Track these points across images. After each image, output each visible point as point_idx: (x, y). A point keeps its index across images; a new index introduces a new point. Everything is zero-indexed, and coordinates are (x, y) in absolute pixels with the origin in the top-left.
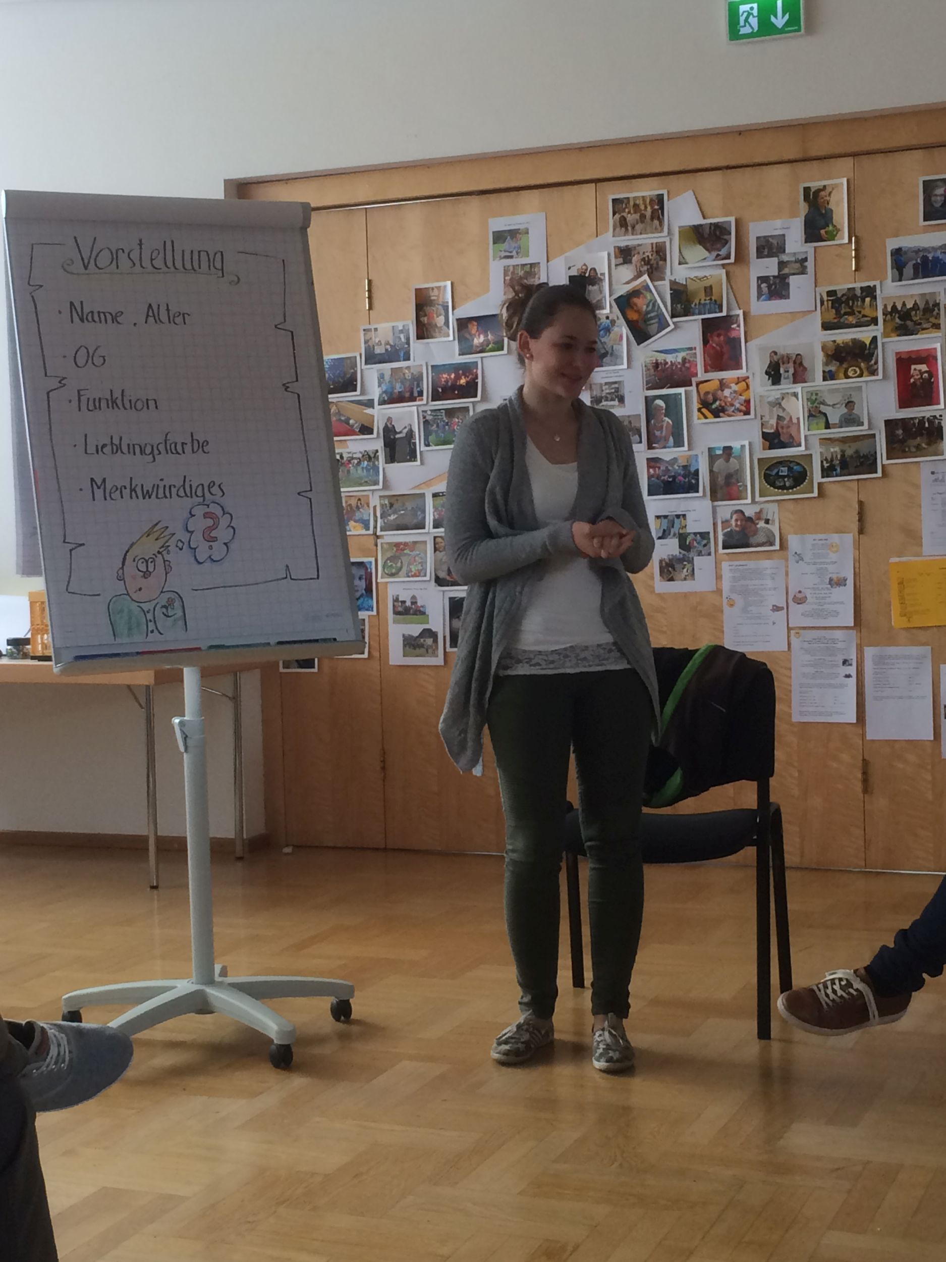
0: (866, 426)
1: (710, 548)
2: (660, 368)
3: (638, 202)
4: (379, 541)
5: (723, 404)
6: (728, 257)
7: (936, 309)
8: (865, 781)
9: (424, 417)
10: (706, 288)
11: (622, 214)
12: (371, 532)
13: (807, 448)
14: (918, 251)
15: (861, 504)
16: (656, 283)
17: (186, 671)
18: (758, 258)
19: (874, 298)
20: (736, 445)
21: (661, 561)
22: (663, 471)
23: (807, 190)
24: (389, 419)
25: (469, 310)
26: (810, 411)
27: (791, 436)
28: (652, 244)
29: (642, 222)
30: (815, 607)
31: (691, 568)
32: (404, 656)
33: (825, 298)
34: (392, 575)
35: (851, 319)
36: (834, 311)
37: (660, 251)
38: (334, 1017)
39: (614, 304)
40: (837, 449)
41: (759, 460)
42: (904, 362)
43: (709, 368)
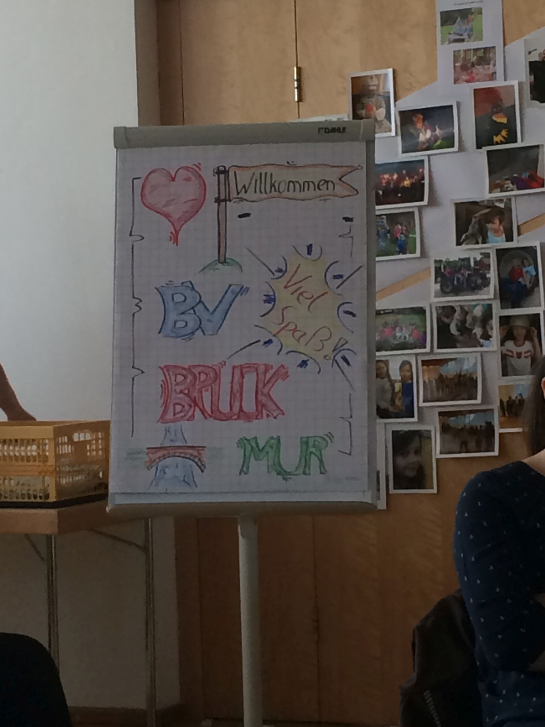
25: (412, 102)
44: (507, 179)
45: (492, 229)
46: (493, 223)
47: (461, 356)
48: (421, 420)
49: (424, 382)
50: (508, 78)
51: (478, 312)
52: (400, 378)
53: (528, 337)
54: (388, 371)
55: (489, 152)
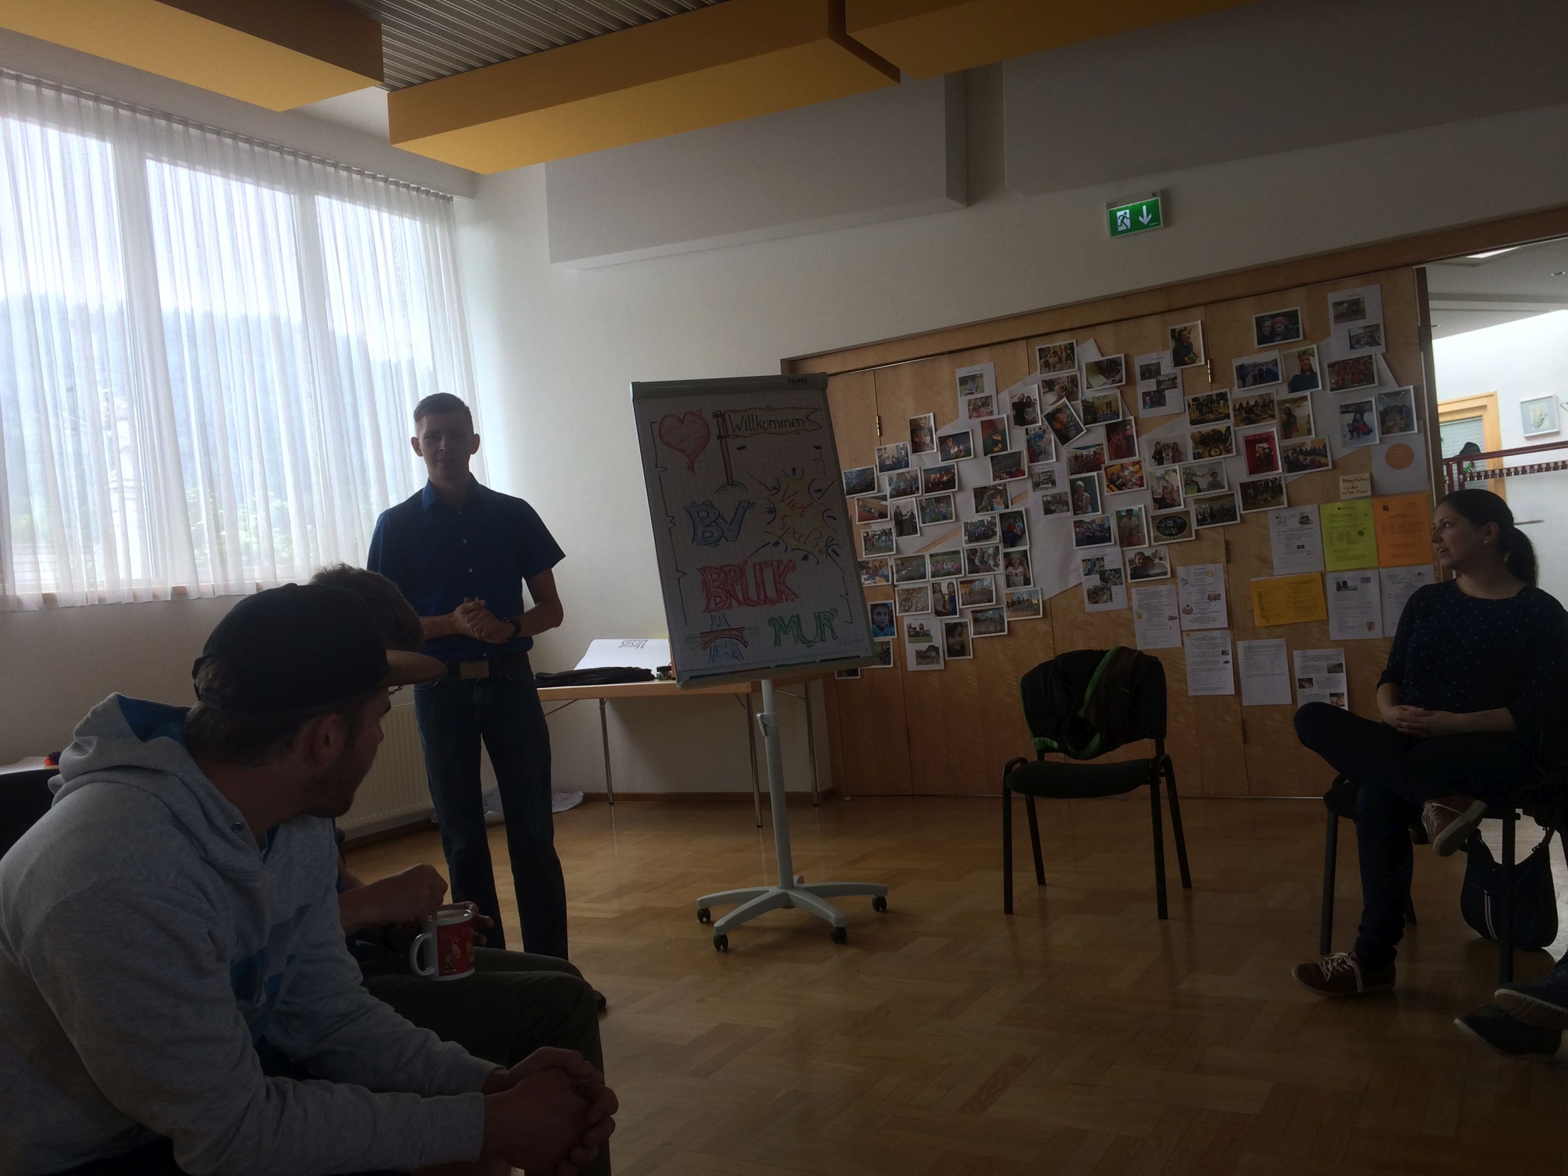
0: (1226, 489)
1: (1122, 580)
2: (1079, 460)
3: (1056, 350)
4: (896, 589)
5: (1124, 481)
6: (1121, 381)
7: (1271, 404)
8: (1245, 734)
9: (921, 505)
10: (1106, 403)
11: (1047, 359)
12: (890, 583)
13: (1185, 506)
14: (1255, 365)
15: (1227, 542)
16: (1073, 403)
17: (762, 682)
18: (1142, 380)
19: (1226, 400)
20: (1135, 508)
21: (1088, 591)
22: (1086, 529)
23: (1173, 331)
24: (898, 507)
25: (945, 431)
26: (1186, 482)
27: (1174, 500)
28: (1068, 377)
29: (1059, 362)
30: (1199, 615)
31: (1109, 594)
32: (917, 664)
33: (1191, 403)
34: (906, 611)
35: (1211, 416)
36: (1198, 412)
37: (1073, 381)
38: (875, 909)
39: (1044, 418)
40: (1207, 506)
41: (1152, 517)
42: (1251, 442)
43: (1112, 457)
44: (1003, 473)
45: (996, 502)
46: (997, 499)
47: (985, 577)
48: (961, 616)
49: (962, 594)
50: (1000, 412)
51: (991, 551)
52: (947, 592)
53: (1021, 564)
54: (940, 587)
55: (991, 457)
